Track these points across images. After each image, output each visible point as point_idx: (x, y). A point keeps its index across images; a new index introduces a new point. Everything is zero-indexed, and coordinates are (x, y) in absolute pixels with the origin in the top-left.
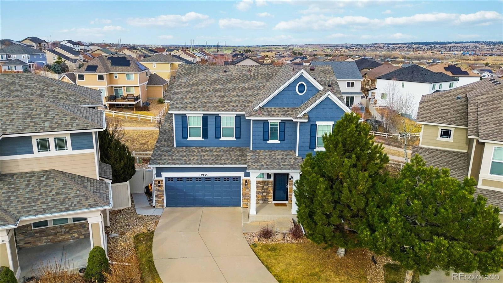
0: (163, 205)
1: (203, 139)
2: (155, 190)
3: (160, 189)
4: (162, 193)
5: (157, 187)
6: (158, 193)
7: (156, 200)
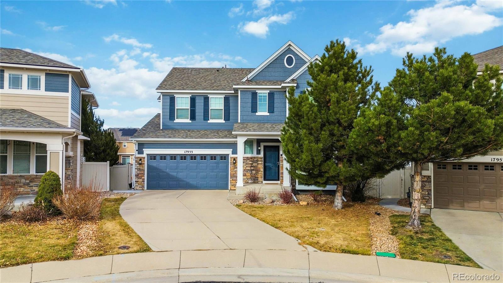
0: (143, 187)
1: (191, 121)
2: (136, 169)
3: (141, 167)
4: (143, 172)
5: (138, 165)
6: (139, 172)
7: (136, 180)
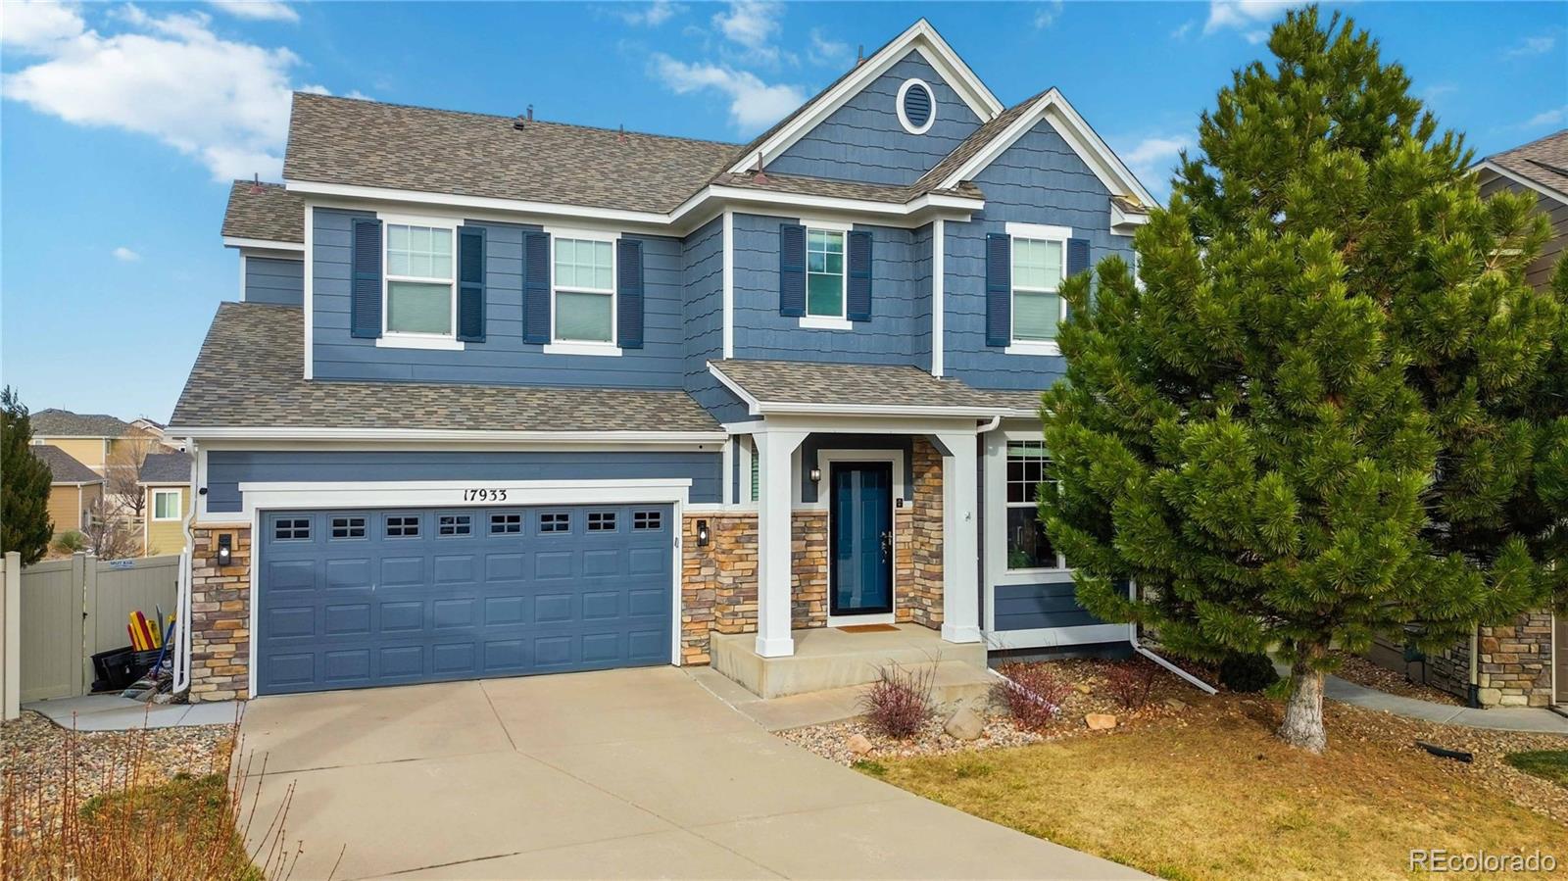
0: (238, 684)
1: (461, 346)
2: (195, 589)
3: (229, 582)
4: (238, 606)
5: (211, 572)
6: (216, 606)
7: (197, 650)
